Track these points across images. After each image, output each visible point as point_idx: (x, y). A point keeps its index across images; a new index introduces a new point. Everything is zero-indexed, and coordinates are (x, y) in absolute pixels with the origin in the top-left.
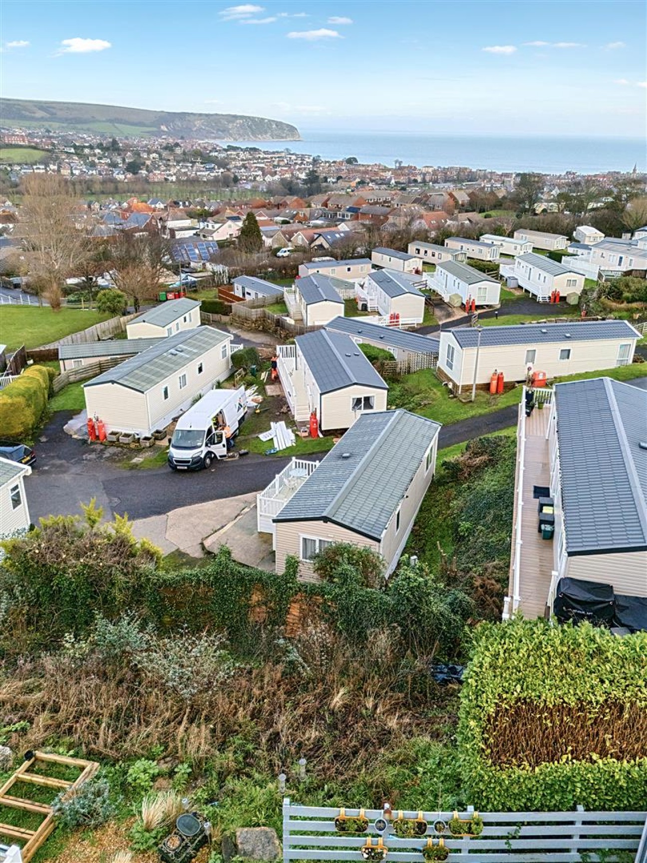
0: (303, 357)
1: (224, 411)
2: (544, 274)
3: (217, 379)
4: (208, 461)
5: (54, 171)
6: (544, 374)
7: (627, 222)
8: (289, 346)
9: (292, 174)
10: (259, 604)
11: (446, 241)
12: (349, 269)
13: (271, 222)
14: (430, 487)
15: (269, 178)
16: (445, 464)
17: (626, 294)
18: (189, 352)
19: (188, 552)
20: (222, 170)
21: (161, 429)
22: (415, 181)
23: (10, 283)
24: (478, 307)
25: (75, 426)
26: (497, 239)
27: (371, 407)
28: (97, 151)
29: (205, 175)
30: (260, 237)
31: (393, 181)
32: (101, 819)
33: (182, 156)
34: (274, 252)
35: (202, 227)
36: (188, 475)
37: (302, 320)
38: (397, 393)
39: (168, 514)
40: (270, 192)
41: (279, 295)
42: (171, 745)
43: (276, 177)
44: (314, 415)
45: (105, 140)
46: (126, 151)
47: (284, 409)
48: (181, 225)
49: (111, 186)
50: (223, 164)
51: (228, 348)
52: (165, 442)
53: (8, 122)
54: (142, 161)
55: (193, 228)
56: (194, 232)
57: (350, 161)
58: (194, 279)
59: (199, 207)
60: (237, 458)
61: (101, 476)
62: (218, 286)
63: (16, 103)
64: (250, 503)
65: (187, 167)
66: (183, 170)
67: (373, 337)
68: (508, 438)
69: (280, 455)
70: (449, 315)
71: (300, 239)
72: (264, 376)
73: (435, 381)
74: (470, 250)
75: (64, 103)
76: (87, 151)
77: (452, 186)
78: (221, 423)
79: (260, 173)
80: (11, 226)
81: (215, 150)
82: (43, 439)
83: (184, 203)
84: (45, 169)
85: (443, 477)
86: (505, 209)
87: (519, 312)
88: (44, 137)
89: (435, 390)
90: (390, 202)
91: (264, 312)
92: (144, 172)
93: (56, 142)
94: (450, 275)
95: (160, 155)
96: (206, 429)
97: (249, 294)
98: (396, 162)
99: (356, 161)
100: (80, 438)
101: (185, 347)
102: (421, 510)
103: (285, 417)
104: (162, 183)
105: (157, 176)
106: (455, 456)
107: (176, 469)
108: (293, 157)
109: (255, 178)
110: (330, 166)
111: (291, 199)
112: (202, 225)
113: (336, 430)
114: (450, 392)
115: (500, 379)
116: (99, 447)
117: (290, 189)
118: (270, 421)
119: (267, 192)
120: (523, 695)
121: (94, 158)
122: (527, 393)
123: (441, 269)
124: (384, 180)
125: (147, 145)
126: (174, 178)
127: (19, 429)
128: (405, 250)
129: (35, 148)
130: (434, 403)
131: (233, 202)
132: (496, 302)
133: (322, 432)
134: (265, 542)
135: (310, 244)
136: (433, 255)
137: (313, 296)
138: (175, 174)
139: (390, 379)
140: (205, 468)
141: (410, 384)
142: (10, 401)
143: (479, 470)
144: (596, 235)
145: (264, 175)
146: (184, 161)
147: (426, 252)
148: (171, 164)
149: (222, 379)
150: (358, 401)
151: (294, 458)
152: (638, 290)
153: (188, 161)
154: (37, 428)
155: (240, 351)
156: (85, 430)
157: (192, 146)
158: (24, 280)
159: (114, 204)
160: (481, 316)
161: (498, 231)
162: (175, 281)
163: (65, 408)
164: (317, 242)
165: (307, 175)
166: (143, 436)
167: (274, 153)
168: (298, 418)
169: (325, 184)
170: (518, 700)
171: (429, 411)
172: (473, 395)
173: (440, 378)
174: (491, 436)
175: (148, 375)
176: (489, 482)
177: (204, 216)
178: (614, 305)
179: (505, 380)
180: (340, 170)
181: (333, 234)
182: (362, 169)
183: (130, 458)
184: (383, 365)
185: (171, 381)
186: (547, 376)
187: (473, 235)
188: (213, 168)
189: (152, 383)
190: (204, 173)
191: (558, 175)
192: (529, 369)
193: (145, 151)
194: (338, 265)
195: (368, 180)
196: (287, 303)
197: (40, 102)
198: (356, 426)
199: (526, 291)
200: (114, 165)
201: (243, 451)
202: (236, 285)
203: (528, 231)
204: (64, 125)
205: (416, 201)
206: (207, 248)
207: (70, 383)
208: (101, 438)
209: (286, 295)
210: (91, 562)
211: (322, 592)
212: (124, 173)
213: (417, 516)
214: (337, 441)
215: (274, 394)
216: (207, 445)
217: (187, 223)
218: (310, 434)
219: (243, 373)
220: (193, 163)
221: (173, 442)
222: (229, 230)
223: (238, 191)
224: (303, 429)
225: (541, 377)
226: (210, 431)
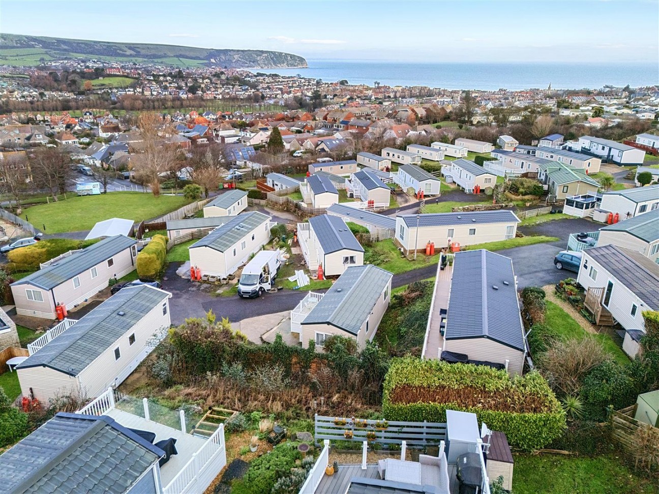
0: (314, 231)
1: (269, 264)
2: (469, 174)
3: (262, 244)
4: (260, 292)
5: (139, 92)
6: (459, 244)
7: (535, 132)
8: (305, 224)
9: (302, 92)
10: (296, 363)
11: (408, 147)
12: (342, 168)
13: (289, 132)
14: (387, 310)
15: (286, 96)
16: (395, 296)
17: (521, 190)
18: (246, 228)
19: (254, 342)
20: (253, 90)
21: (232, 273)
22: (389, 97)
23: (122, 175)
24: (425, 196)
25: (182, 271)
26: (443, 146)
27: (354, 262)
28: (169, 78)
29: (242, 94)
30: (281, 143)
31: (373, 97)
32: (243, 429)
33: (226, 81)
34: (291, 153)
35: (243, 135)
36: (249, 300)
37: (311, 204)
38: (370, 254)
39: (241, 322)
40: (287, 106)
41: (297, 186)
42: (266, 408)
43: (291, 95)
44: (320, 266)
45: (173, 70)
46: (187, 78)
47: (303, 263)
48: (228, 134)
49: (178, 103)
50: (254, 86)
51: (268, 225)
52: (235, 281)
53: (108, 58)
54: (199, 84)
55: (237, 136)
56: (237, 138)
57: (343, 83)
58: (240, 174)
59: (239, 119)
60: (276, 291)
61: (201, 301)
62: (256, 179)
63: (113, 45)
64: (286, 317)
65: (229, 88)
66: (227, 91)
67: (357, 218)
68: (431, 282)
69: (301, 290)
70: (406, 201)
71: (309, 144)
72: (290, 242)
73: (394, 247)
74: (424, 153)
75: (146, 44)
76: (161, 78)
77: (415, 100)
78: (267, 271)
79: (279, 92)
80: (116, 134)
81: (247, 76)
82: (166, 279)
83: (229, 116)
84: (134, 91)
85: (394, 304)
86: (451, 121)
87: (453, 200)
88: (132, 68)
89: (393, 252)
90: (370, 115)
91: (287, 199)
92: (200, 93)
93: (140, 72)
94: (407, 174)
95: (211, 81)
96: (259, 274)
97: (277, 185)
98: (375, 83)
99: (347, 83)
100: (186, 278)
101: (244, 225)
102: (382, 322)
103: (303, 267)
104: (212, 100)
105: (209, 95)
106: (402, 292)
107: (243, 297)
108: (303, 80)
109: (276, 96)
110: (328, 86)
111: (302, 113)
112: (242, 134)
113: (334, 276)
114: (402, 254)
115: (431, 247)
116: (197, 284)
117: (301, 104)
118: (295, 269)
119: (285, 106)
120: (407, 382)
121: (166, 83)
122: (443, 256)
123: (402, 170)
124: (367, 96)
125: (201, 73)
126: (220, 97)
127: (153, 272)
128: (379, 154)
129: (127, 77)
130: (392, 260)
131: (262, 115)
132: (437, 193)
133: (325, 277)
134: (295, 337)
135: (316, 148)
136: (399, 157)
137: (318, 189)
138: (221, 94)
139: (366, 245)
140: (259, 297)
141: (378, 249)
142: (148, 256)
143: (414, 300)
144: (512, 143)
145: (283, 93)
146: (227, 84)
147: (393, 155)
148: (218, 86)
149: (265, 243)
150: (347, 258)
151: (310, 292)
152: (529, 187)
153: (230, 84)
154: (162, 272)
155: (275, 226)
156: (188, 273)
157: (233, 73)
158: (131, 174)
159: (181, 116)
160: (427, 202)
161: (444, 140)
162: (228, 175)
163: (175, 260)
164: (320, 147)
165: (313, 93)
166: (222, 278)
167: (289, 78)
168: (311, 268)
169: (325, 100)
170: (405, 384)
171: (388, 265)
172: (415, 256)
173: (396, 245)
174: (423, 281)
175: (225, 242)
176: (418, 307)
177: (243, 126)
178: (513, 197)
179: (435, 247)
180: (335, 89)
181: (330, 141)
182: (351, 88)
183: (215, 290)
184: (362, 236)
185: (237, 246)
186: (461, 245)
187: (426, 143)
188: (247, 89)
189: (228, 246)
190: (241, 93)
191: (493, 91)
192: (449, 241)
193: (200, 78)
194: (335, 164)
195: (356, 97)
196: (302, 192)
197: (129, 44)
198: (345, 274)
199: (458, 185)
200: (180, 88)
201: (279, 287)
202: (268, 179)
203: (465, 139)
204: (146, 60)
205: (389, 116)
206: (247, 151)
207: (175, 245)
208: (198, 278)
209: (301, 186)
210: (213, 340)
211: (327, 357)
212: (186, 94)
213: (379, 326)
214: (334, 282)
215: (297, 253)
216: (260, 283)
217: (233, 132)
218: (318, 277)
219: (278, 240)
220: (234, 86)
221: (240, 281)
222: (261, 137)
223: (264, 106)
224: (314, 274)
225: (457, 246)
226: (261, 275)
